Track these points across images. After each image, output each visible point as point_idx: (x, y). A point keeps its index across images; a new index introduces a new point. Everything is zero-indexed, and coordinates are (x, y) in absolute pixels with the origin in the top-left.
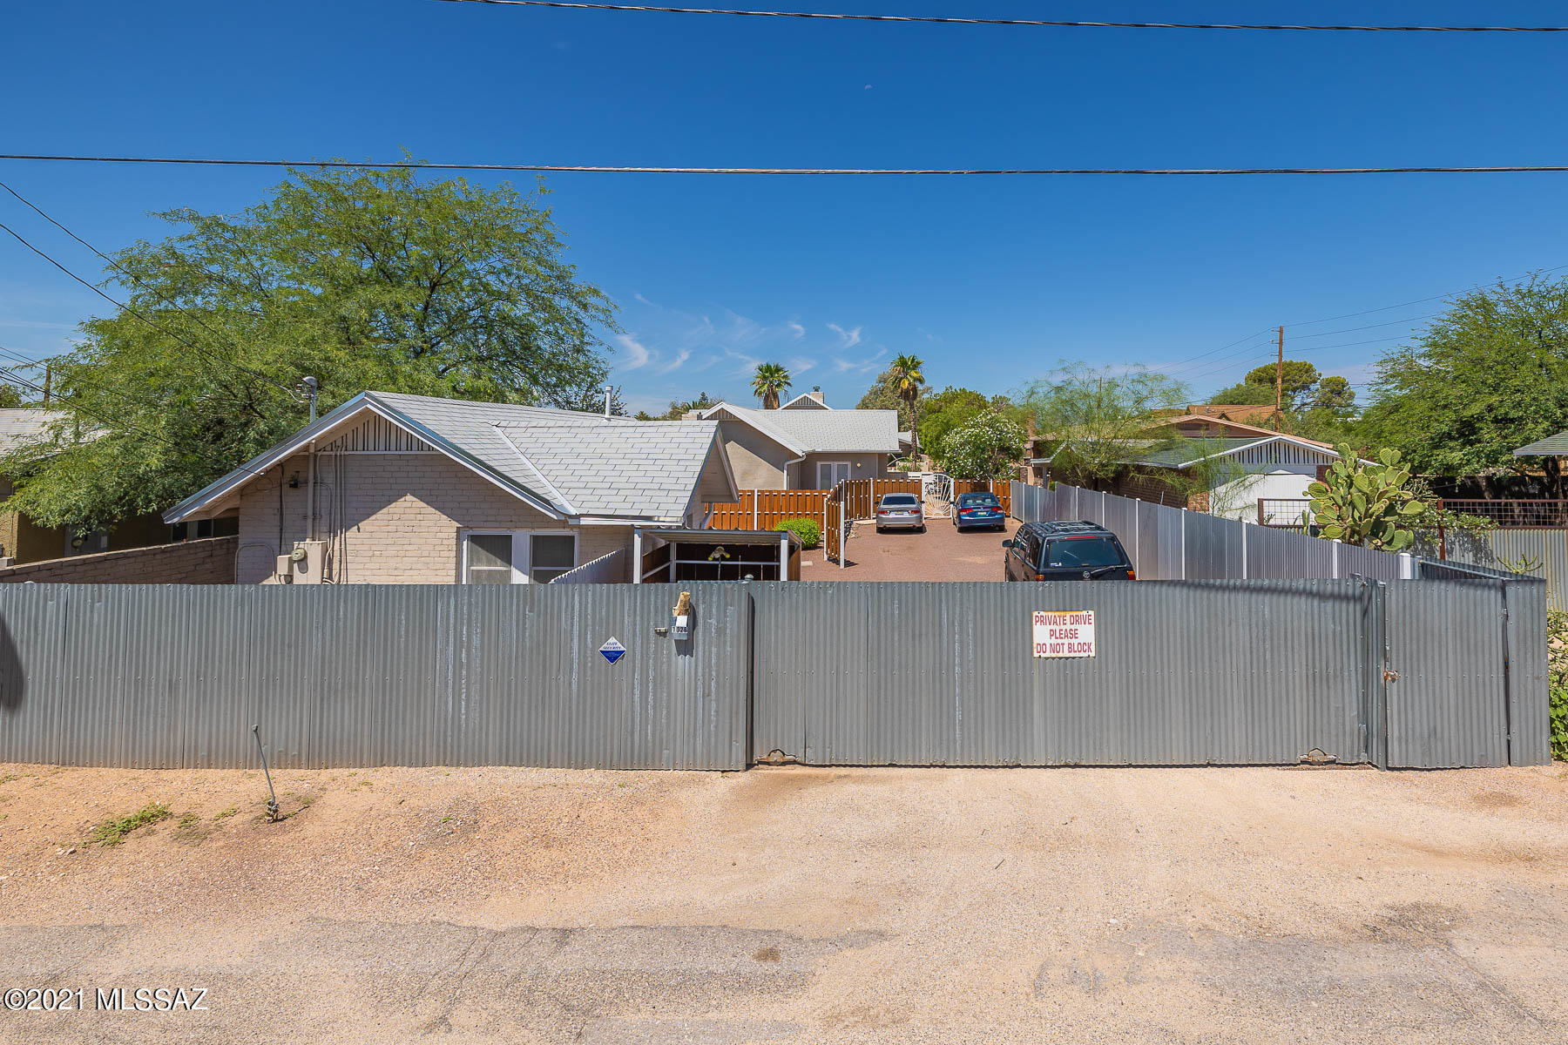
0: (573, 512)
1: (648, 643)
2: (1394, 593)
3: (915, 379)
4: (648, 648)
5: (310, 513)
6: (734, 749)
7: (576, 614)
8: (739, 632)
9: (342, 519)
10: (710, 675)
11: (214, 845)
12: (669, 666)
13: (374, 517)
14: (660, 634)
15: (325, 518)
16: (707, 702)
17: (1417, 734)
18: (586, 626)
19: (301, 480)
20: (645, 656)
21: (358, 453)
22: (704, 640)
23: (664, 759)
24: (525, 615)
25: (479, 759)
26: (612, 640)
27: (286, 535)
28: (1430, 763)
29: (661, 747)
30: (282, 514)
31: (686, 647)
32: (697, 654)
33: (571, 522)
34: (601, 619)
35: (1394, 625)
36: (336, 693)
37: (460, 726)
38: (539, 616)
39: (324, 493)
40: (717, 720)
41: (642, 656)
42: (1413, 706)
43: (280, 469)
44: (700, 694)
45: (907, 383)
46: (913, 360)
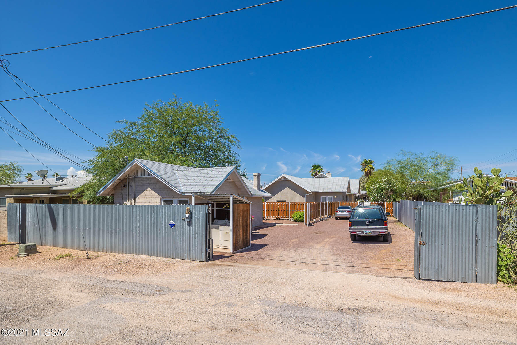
0: (183, 191)
1: (180, 222)
2: (425, 210)
3: (370, 168)
4: (180, 224)
5: (128, 194)
6: (202, 255)
7: (163, 213)
8: (203, 220)
9: (134, 195)
10: (196, 232)
11: (74, 261)
12: (186, 229)
13: (141, 195)
14: (183, 219)
15: (131, 195)
16: (195, 241)
17: (433, 266)
18: (166, 217)
19: (126, 185)
20: (180, 226)
21: (137, 177)
22: (194, 222)
23: (185, 257)
24: (152, 213)
25: (143, 254)
26: (172, 221)
27: (123, 200)
28: (438, 278)
29: (184, 253)
30: (122, 194)
31: (190, 223)
32: (192, 226)
33: (183, 194)
34: (169, 215)
35: (424, 223)
36: (113, 233)
37: (138, 244)
38: (155, 214)
39: (131, 188)
40: (198, 246)
41: (179, 226)
42: (432, 255)
43: (121, 182)
44: (193, 238)
45: (367, 169)
46: (370, 160)
